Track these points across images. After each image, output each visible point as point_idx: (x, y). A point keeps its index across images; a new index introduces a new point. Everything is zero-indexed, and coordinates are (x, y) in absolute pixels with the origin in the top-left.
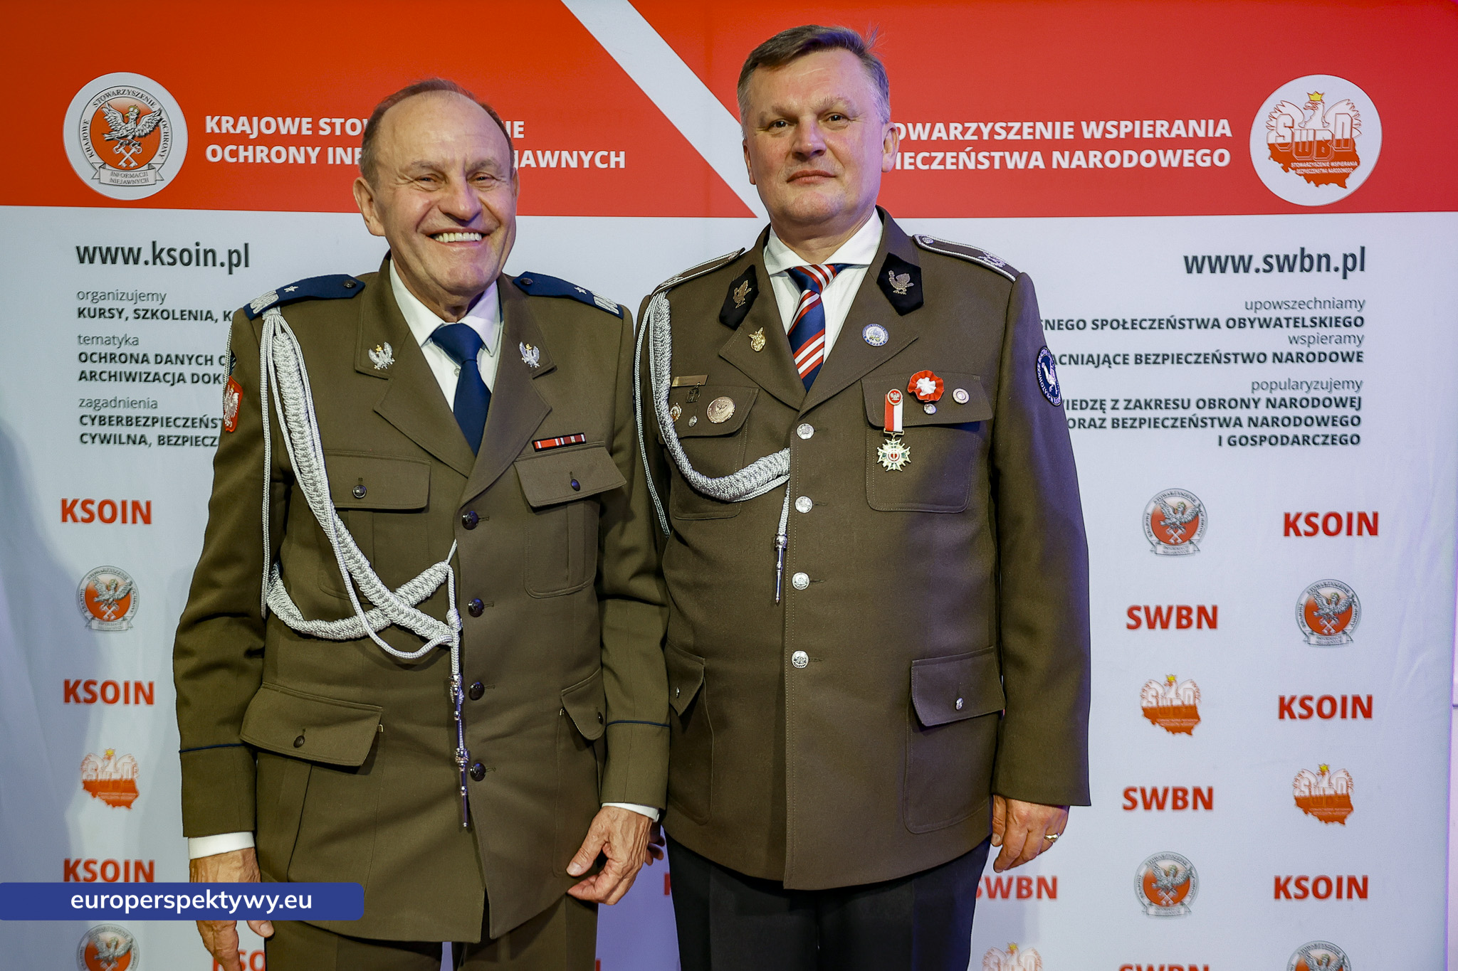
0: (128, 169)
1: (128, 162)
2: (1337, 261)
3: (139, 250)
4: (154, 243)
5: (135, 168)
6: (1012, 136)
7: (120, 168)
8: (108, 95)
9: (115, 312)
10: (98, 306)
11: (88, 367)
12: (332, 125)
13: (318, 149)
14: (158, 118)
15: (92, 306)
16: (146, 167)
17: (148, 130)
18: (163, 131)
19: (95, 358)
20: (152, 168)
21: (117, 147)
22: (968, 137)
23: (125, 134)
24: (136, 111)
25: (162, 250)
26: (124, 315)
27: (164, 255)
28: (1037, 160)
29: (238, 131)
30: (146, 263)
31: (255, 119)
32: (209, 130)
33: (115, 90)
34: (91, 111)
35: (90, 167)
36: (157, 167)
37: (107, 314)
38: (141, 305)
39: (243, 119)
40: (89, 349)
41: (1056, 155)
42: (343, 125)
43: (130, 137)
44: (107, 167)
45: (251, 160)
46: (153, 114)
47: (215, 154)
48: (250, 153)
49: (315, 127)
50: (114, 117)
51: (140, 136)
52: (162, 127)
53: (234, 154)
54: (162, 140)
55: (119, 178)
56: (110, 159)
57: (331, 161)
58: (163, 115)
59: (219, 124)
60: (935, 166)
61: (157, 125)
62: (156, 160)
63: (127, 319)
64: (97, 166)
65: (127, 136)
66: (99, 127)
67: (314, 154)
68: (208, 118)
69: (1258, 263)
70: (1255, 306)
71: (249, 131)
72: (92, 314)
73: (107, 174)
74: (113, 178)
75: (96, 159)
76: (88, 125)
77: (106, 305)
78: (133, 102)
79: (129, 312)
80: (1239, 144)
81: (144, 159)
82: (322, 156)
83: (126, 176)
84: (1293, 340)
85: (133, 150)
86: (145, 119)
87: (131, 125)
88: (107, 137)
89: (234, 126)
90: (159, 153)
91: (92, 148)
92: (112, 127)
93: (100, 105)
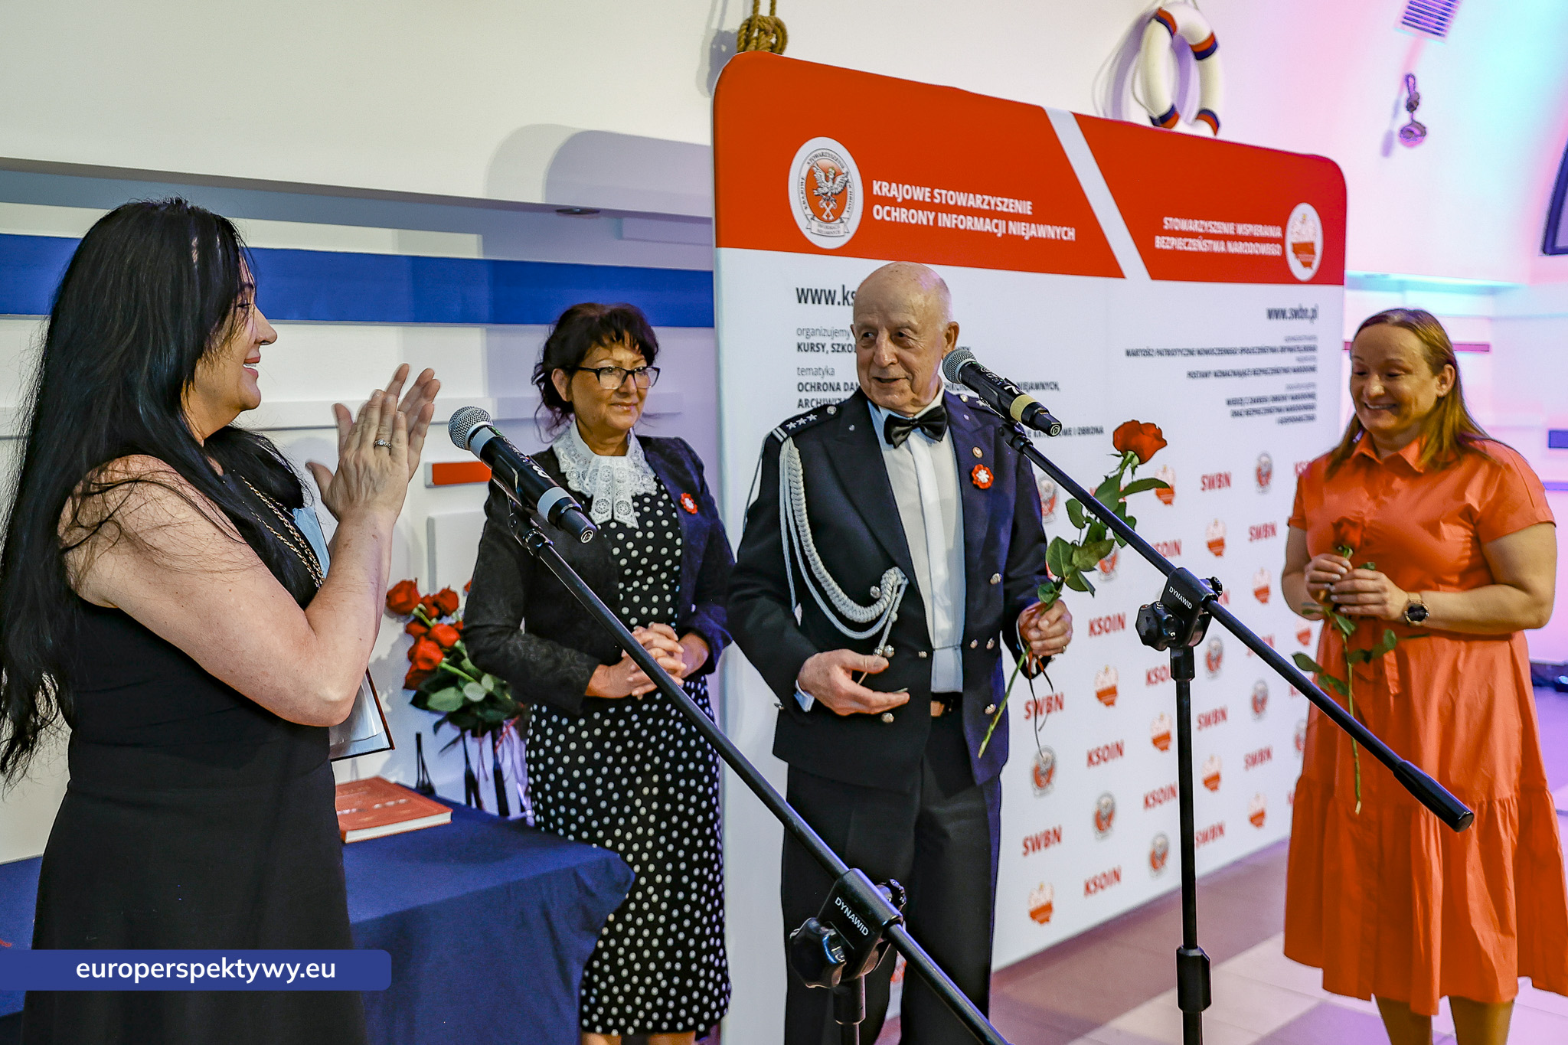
0: (828, 222)
1: (828, 216)
2: (1310, 314)
3: (835, 292)
4: (844, 287)
5: (833, 221)
6: (1215, 231)
7: (823, 220)
8: (816, 156)
9: (820, 346)
10: (810, 341)
11: (804, 395)
12: (940, 194)
13: (933, 213)
14: (846, 179)
15: (806, 341)
16: (838, 221)
17: (840, 189)
18: (849, 190)
19: (808, 387)
20: (842, 222)
21: (821, 202)
22: (1201, 230)
23: (827, 190)
24: (833, 172)
25: (848, 292)
26: (825, 349)
27: (849, 297)
28: (1223, 249)
29: (891, 195)
30: (839, 304)
31: (900, 186)
32: (875, 193)
33: (820, 152)
34: (806, 168)
35: (804, 217)
36: (845, 220)
37: (816, 349)
38: (837, 340)
39: (894, 185)
40: (804, 380)
41: (1229, 244)
42: (946, 195)
43: (829, 194)
44: (816, 219)
45: (898, 220)
46: (842, 176)
47: (880, 213)
48: (897, 214)
49: (932, 197)
50: (820, 175)
51: (836, 194)
52: (848, 187)
53: (889, 213)
54: (848, 198)
55: (822, 229)
56: (818, 213)
57: (940, 224)
58: (849, 177)
59: (880, 188)
60: (1189, 248)
61: (845, 186)
62: (845, 215)
63: (827, 352)
64: (810, 217)
65: (827, 193)
66: (811, 182)
67: (932, 216)
68: (875, 182)
69: (1288, 314)
70: (1288, 339)
71: (897, 196)
72: (806, 348)
73: (815, 224)
74: (820, 228)
75: (809, 211)
76: (804, 181)
77: (815, 340)
78: (833, 164)
79: (828, 348)
80: (1281, 241)
81: (837, 214)
82: (936, 219)
83: (827, 227)
84: (1299, 360)
85: (831, 205)
86: (839, 179)
87: (830, 184)
88: (816, 193)
89: (889, 191)
90: (846, 209)
91: (806, 202)
92: (819, 184)
93: (811, 163)
